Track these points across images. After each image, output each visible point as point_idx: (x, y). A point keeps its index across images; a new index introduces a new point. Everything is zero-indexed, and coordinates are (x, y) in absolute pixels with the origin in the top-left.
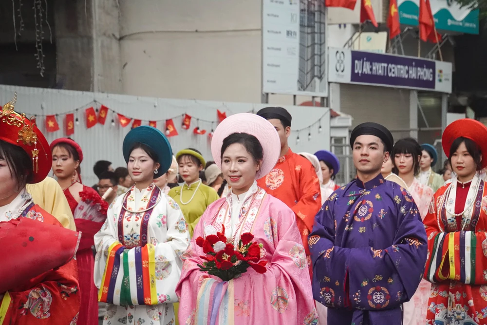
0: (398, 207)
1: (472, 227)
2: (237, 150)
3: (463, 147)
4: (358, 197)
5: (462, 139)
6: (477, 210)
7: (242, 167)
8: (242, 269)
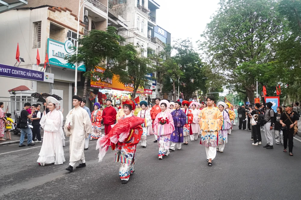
0: (182, 114)
1: (187, 116)
2: (163, 105)
3: (186, 105)
4: (176, 112)
5: (185, 104)
6: (188, 113)
7: (164, 108)
8: (165, 123)
